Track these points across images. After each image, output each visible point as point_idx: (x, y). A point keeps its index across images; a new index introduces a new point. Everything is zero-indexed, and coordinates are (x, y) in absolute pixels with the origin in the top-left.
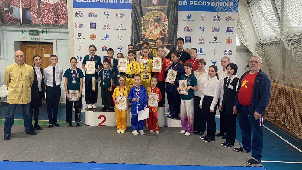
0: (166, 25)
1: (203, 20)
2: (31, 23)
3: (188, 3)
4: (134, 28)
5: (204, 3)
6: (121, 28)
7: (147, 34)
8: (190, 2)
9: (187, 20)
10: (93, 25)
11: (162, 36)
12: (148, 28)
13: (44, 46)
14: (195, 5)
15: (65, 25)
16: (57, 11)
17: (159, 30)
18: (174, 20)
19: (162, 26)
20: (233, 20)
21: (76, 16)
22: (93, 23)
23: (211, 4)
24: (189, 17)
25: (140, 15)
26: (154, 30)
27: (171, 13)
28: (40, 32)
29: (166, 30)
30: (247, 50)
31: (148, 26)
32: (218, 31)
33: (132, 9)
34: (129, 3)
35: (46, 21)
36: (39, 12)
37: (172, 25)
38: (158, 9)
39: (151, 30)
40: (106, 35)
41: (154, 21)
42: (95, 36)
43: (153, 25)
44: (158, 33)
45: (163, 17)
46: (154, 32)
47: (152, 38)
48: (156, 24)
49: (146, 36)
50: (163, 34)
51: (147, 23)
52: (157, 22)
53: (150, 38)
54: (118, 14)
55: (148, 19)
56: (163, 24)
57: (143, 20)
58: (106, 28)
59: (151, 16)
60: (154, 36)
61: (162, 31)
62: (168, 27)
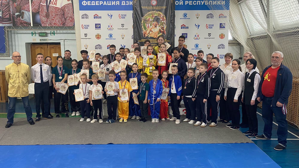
1: (197, 18)
2: (41, 26)
3: (184, 3)
4: (136, 27)
5: (199, 2)
6: (123, 28)
7: (148, 32)
8: (186, 2)
9: (183, 19)
10: (98, 26)
11: (161, 34)
12: (148, 27)
13: (52, 46)
14: (190, 4)
15: (72, 27)
16: (64, 14)
17: (158, 28)
18: (171, 19)
19: (161, 25)
20: (225, 17)
21: (83, 18)
22: (98, 24)
23: (204, 3)
24: (185, 15)
25: (140, 15)
26: (153, 28)
27: (168, 12)
28: (49, 33)
29: (165, 28)
30: (239, 43)
31: (148, 26)
32: (212, 28)
33: (133, 10)
34: (130, 4)
35: (55, 24)
36: (47, 16)
37: (170, 24)
38: (157, 9)
39: (151, 29)
40: (110, 35)
41: (153, 20)
42: (100, 36)
43: (153, 24)
44: (157, 31)
45: (162, 16)
46: (154, 30)
47: (152, 36)
48: (156, 23)
49: (146, 35)
50: (162, 32)
51: (147, 23)
52: (156, 21)
53: (150, 36)
54: (121, 15)
55: (148, 19)
56: (161, 23)
57: (143, 19)
58: (110, 28)
59: (151, 15)
60: (153, 34)
61: (161, 30)
62: (166, 26)
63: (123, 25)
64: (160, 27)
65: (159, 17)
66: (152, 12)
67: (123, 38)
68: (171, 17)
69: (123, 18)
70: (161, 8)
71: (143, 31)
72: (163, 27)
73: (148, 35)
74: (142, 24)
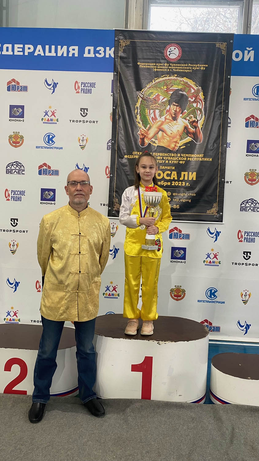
0: (200, 110)
4: (119, 118)
7: (151, 133)
9: (253, 99)
10: (16, 112)
11: (189, 139)
12: (155, 119)
17: (181, 123)
18: (220, 100)
19: (189, 115)
22: (17, 107)
24: (258, 91)
25: (133, 85)
26: (168, 123)
27: (211, 81)
29: (200, 125)
34: (107, 56)
37: (215, 112)
38: (180, 70)
39: (162, 124)
40: (49, 136)
42: (22, 137)
43: (167, 111)
44: (178, 131)
45: (193, 91)
46: (168, 127)
47: (163, 143)
48: (175, 109)
49: (147, 139)
50: (191, 134)
51: (152, 106)
52: (177, 104)
53: (157, 143)
54: (80, 85)
55: (154, 96)
56: (191, 108)
57: (141, 97)
58: (48, 119)
59: (162, 87)
60: (167, 140)
61: (190, 127)
62: (203, 117)
63: (84, 111)
64: (186, 119)
65: (184, 93)
66: (167, 78)
67: (83, 147)
68: (218, 95)
69: (84, 91)
70: (193, 67)
71: (139, 130)
72: (196, 120)
73: (152, 140)
74: (136, 111)
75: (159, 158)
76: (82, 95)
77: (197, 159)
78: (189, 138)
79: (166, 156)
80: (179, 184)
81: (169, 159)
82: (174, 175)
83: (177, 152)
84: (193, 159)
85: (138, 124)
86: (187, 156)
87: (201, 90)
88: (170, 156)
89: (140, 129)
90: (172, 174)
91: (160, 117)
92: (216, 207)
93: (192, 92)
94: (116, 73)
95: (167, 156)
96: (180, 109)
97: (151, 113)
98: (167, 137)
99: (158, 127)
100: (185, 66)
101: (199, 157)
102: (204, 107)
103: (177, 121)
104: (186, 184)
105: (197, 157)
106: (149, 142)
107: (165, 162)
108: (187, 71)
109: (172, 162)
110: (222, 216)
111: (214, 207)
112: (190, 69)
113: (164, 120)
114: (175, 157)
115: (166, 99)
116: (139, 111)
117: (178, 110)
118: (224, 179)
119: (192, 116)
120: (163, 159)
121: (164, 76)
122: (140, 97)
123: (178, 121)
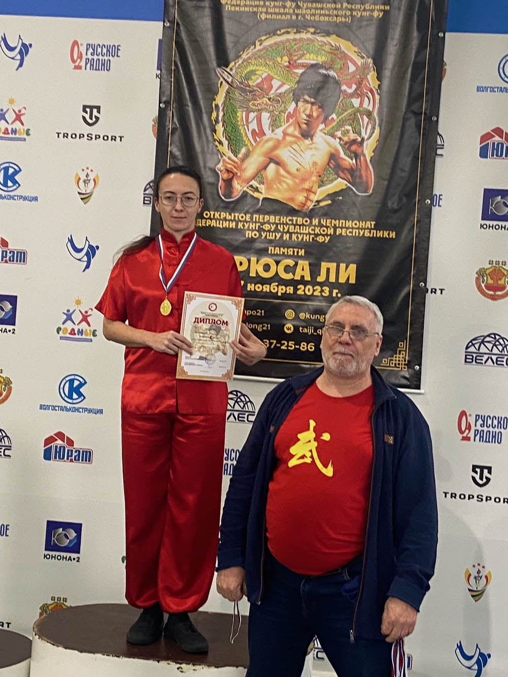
0: (369, 114)
4: (174, 130)
6: (94, 130)
7: (250, 168)
9: (502, 89)
11: (339, 184)
12: (259, 133)
17: (322, 145)
18: (416, 92)
19: (340, 125)
25: (210, 53)
26: (290, 144)
29: (368, 150)
33: (165, 16)
37: (405, 120)
38: (322, 18)
39: (275, 147)
40: (7, 169)
41: (294, 92)
43: (290, 116)
44: (315, 164)
45: (352, 68)
46: (292, 155)
47: (278, 190)
48: (308, 112)
49: (240, 182)
50: (346, 172)
51: (254, 105)
52: (313, 100)
53: (263, 191)
54: (83, 49)
55: (258, 78)
56: (346, 111)
57: (228, 82)
58: (7, 129)
59: (279, 59)
60: (287, 183)
61: (342, 155)
62: (375, 131)
63: (91, 113)
64: (333, 136)
65: (332, 73)
66: (291, 36)
67: (85, 198)
68: (413, 79)
69: (93, 66)
70: (355, 10)
71: (219, 161)
72: (359, 139)
73: (250, 183)
74: (214, 115)
75: (266, 227)
76: (87, 73)
77: (359, 233)
78: (341, 183)
79: (283, 224)
80: (314, 290)
81: (290, 231)
82: (303, 270)
83: (311, 214)
84: (350, 232)
85: (218, 145)
86: (335, 225)
87: (371, 65)
88: (294, 223)
89: (222, 157)
90: (299, 269)
91: (273, 131)
92: (406, 351)
93: (350, 71)
94: (168, 24)
95: (287, 224)
96: (320, 110)
97: (249, 121)
98: (286, 178)
99: (267, 154)
100: (336, 9)
101: (365, 229)
102: (379, 109)
103: (312, 140)
104: (331, 292)
105: (358, 228)
106: (245, 189)
107: (282, 237)
108: (339, 20)
109: (297, 238)
110: (419, 374)
111: (400, 351)
112: (345, 16)
113: (280, 138)
114: (306, 226)
115: (286, 87)
116: (221, 114)
117: (315, 114)
118: (425, 283)
119: (349, 128)
120: (276, 230)
121: (282, 31)
122: (224, 82)
123: (314, 141)
